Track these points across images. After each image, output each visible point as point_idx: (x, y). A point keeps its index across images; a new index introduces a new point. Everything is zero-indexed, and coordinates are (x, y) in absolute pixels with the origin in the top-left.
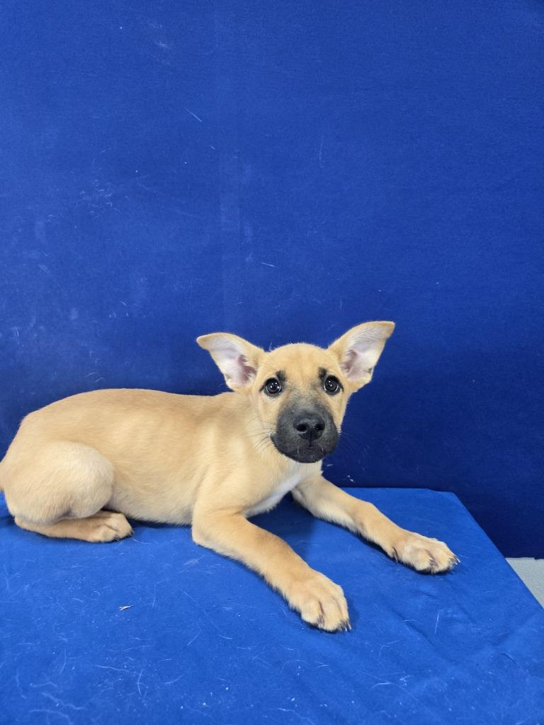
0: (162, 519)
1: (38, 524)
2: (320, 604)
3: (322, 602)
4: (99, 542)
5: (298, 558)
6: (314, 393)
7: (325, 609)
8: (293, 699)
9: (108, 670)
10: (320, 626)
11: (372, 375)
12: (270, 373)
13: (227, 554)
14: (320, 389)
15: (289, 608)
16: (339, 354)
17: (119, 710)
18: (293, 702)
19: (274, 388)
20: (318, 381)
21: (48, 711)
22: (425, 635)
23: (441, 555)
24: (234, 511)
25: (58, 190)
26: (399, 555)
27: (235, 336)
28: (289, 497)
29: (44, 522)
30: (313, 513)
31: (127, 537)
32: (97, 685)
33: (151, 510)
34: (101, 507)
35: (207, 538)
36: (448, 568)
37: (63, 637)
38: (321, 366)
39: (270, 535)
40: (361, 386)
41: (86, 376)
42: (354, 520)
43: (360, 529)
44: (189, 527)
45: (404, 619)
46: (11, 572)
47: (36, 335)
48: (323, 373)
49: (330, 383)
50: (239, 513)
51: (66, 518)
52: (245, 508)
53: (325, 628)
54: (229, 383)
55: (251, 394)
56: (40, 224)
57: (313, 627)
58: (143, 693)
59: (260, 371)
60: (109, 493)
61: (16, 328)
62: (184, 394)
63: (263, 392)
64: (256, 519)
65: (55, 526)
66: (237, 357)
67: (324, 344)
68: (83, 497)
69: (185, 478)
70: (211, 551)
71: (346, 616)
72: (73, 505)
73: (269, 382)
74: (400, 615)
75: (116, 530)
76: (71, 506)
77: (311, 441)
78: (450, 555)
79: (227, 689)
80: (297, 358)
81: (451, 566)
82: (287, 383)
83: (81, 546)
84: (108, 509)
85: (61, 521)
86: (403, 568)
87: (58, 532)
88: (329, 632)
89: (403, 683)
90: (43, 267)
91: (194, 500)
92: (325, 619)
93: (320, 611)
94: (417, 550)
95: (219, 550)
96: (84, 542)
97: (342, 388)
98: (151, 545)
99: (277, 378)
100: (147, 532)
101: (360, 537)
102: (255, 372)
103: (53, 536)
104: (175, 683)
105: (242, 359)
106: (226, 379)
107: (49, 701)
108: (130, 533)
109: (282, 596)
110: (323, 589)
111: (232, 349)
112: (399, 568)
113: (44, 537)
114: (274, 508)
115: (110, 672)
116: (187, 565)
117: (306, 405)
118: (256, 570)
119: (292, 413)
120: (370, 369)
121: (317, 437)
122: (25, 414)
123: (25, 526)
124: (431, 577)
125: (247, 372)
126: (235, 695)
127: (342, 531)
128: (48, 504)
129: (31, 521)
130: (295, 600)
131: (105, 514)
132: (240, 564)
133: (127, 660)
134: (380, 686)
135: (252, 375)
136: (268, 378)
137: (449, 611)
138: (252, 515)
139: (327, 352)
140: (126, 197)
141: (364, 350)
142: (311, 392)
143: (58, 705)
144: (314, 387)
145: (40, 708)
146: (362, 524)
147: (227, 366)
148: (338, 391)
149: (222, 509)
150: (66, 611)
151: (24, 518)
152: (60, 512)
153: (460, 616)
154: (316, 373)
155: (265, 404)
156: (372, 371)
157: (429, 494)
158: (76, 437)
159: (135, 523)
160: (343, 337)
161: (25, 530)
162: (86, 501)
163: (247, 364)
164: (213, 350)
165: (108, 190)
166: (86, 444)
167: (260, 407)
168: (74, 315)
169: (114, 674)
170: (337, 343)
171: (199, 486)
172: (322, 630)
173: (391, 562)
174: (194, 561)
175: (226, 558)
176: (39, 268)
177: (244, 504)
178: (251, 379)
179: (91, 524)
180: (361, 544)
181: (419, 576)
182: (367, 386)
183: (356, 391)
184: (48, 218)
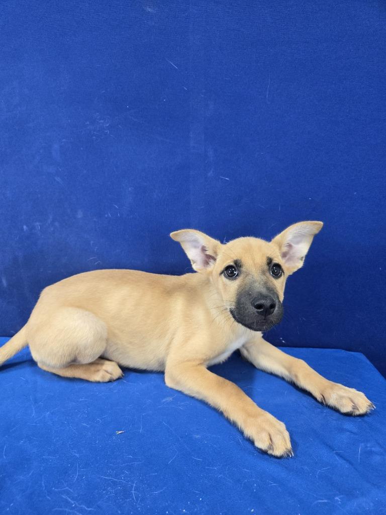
0: (143, 367)
1: (54, 367)
2: (270, 435)
3: (271, 434)
4: (99, 382)
5: (249, 399)
6: (264, 278)
7: (274, 439)
8: (252, 510)
9: (110, 480)
10: (270, 452)
11: (303, 262)
12: (229, 261)
13: (193, 395)
14: (268, 274)
15: (244, 437)
16: (280, 246)
17: (119, 512)
18: (253, 512)
19: (232, 272)
20: (266, 267)
21: (67, 510)
22: (350, 463)
23: (361, 402)
24: (198, 362)
25: (69, 121)
26: (327, 400)
27: (198, 231)
28: (237, 354)
29: (58, 366)
30: (256, 366)
31: (119, 379)
32: (102, 492)
33: (136, 360)
34: (99, 356)
35: (178, 383)
36: (366, 412)
37: (75, 453)
38: (268, 255)
39: (227, 381)
40: (295, 270)
41: (88, 260)
42: (290, 372)
43: (294, 379)
44: (162, 373)
45: (333, 450)
46: (36, 401)
47: (52, 229)
48: (270, 261)
49: (275, 269)
50: (201, 364)
51: (74, 363)
52: (205, 360)
53: (273, 454)
54: (194, 267)
55: (212, 276)
56: (56, 146)
57: (264, 453)
58: (137, 500)
59: (219, 258)
60: (104, 344)
61: (38, 223)
62: (159, 274)
63: (223, 275)
64: (213, 368)
65: (66, 369)
66: (200, 248)
67: (268, 238)
68: (85, 348)
69: (159, 336)
70: (180, 392)
71: (289, 446)
72: (78, 354)
73: (228, 268)
74: (330, 447)
75: (111, 374)
76: (77, 354)
77: (265, 316)
78: (368, 402)
79: (201, 499)
80: (248, 249)
81: (369, 411)
82: (243, 269)
83: (86, 385)
84: (103, 358)
85: (71, 365)
86: (328, 410)
87: (69, 373)
88: (276, 457)
89: (337, 500)
90: (58, 179)
91: (167, 354)
92: (274, 447)
93: (270, 441)
94: (342, 397)
95: (186, 392)
96: (87, 381)
97: (284, 272)
98: (136, 385)
99: (235, 266)
100: (133, 375)
101: (293, 385)
102: (215, 259)
103: (66, 376)
104: (161, 493)
105: (204, 249)
106: (192, 263)
107: (67, 501)
108: (121, 376)
109: (238, 428)
110: (272, 425)
111: (196, 241)
112: (326, 410)
113: (58, 376)
114: (225, 360)
115: (112, 482)
116: (164, 402)
117: (259, 288)
118: (217, 407)
119: (250, 295)
120: (302, 258)
121: (270, 313)
122: (43, 287)
123: (45, 368)
124: (351, 418)
125: (209, 259)
126: (207, 504)
127: (279, 380)
128: (60, 353)
129: (49, 365)
130: (249, 432)
131: (102, 361)
132: (204, 403)
133: (123, 473)
134: (320, 503)
135: (212, 261)
136: (227, 265)
137: (368, 445)
138: (210, 365)
139: (271, 244)
140: (120, 126)
141: (298, 243)
142: (262, 277)
143: (74, 505)
144: (263, 273)
145: (61, 507)
146: (296, 376)
147: (192, 254)
148: (281, 275)
149: (188, 361)
150: (77, 433)
151: (44, 363)
152: (69, 359)
153: (376, 449)
154: (265, 261)
155: (225, 285)
156: (304, 259)
157: (343, 353)
158: (79, 305)
159: (125, 369)
160: (283, 233)
161: (45, 371)
162: (87, 351)
163: (208, 253)
164: (182, 242)
165: (106, 121)
166: (87, 310)
167: (221, 286)
168: (80, 215)
169: (115, 483)
170: (278, 237)
171: (170, 343)
172: (271, 456)
173: (320, 405)
174: (170, 399)
175: (193, 398)
176: (55, 180)
177: (205, 358)
178: (210, 263)
179: (93, 368)
180: (294, 390)
181: (341, 417)
182: (300, 270)
183: (291, 274)
184: (62, 143)
